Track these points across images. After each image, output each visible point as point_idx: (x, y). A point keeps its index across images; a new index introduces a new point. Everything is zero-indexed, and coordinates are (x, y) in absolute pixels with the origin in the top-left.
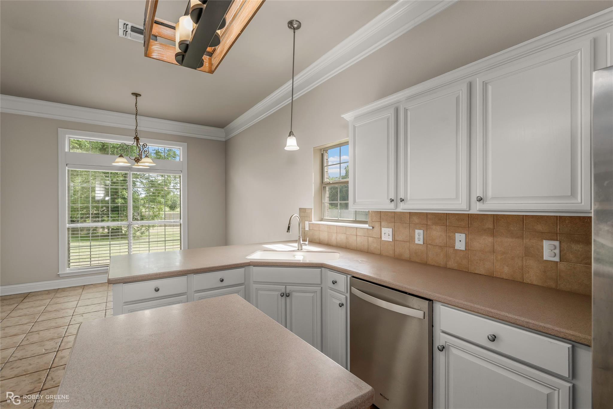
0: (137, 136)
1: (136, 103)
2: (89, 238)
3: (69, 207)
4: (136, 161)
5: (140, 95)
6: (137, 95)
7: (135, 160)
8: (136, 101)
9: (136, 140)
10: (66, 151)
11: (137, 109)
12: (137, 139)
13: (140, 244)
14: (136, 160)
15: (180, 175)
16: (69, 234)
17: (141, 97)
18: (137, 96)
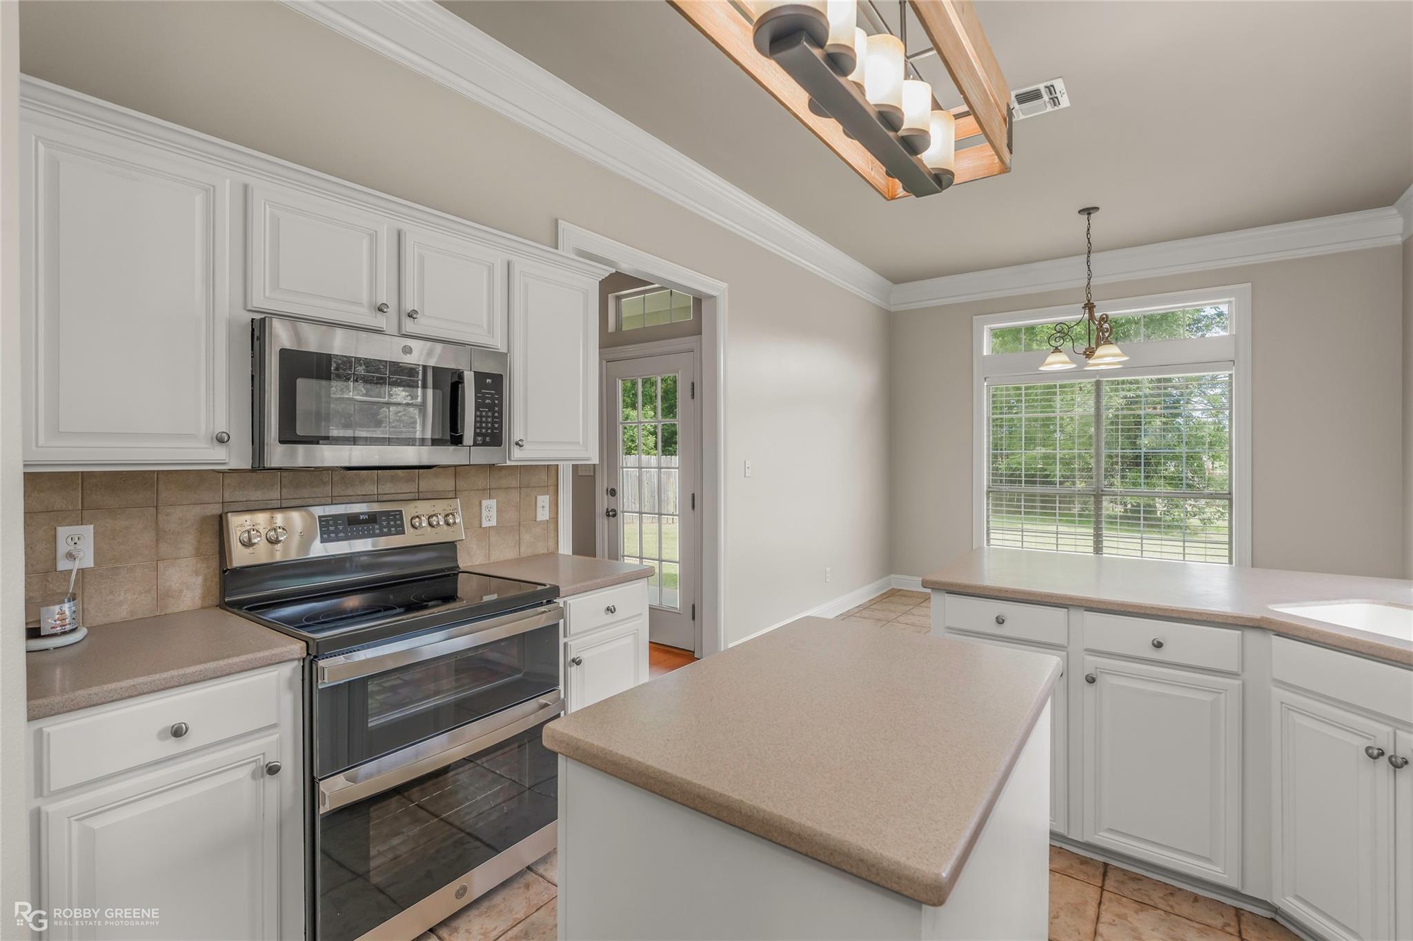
0: (1089, 301)
1: (1088, 230)
2: (1020, 516)
3: (988, 455)
4: (1088, 355)
5: (1096, 209)
6: (1088, 211)
7: (1085, 353)
8: (1089, 224)
9: (1087, 311)
10: (985, 354)
11: (1089, 242)
12: (1090, 307)
13: (1120, 539)
14: (1088, 353)
15: (1230, 373)
16: (988, 504)
17: (1100, 210)
18: (1089, 214)
